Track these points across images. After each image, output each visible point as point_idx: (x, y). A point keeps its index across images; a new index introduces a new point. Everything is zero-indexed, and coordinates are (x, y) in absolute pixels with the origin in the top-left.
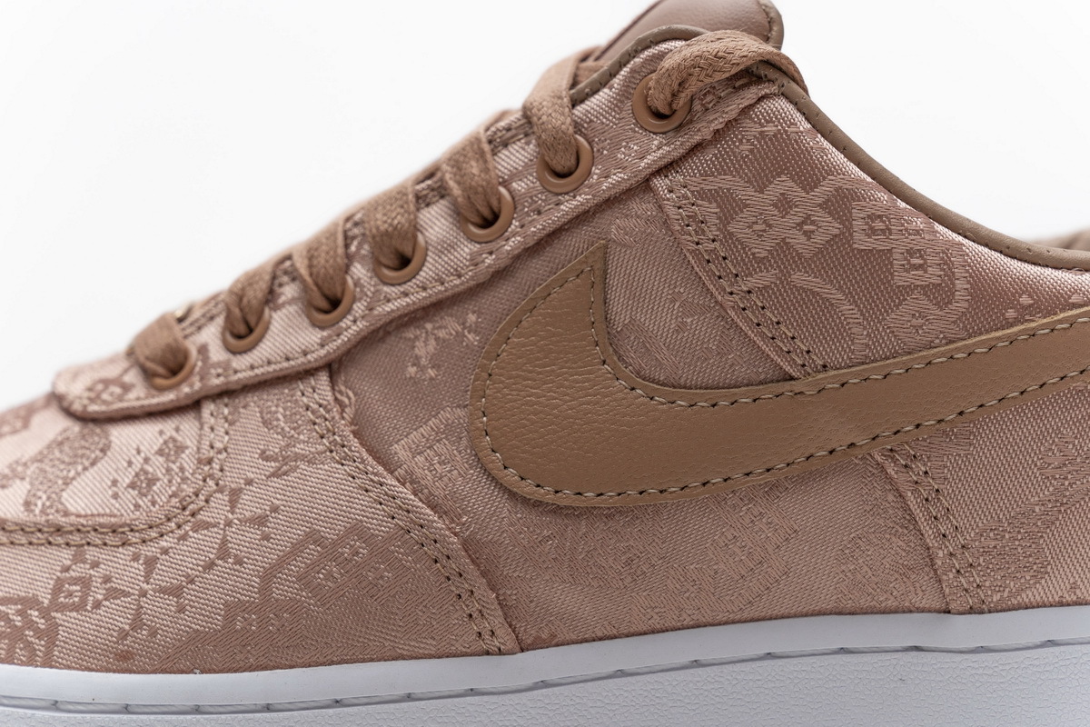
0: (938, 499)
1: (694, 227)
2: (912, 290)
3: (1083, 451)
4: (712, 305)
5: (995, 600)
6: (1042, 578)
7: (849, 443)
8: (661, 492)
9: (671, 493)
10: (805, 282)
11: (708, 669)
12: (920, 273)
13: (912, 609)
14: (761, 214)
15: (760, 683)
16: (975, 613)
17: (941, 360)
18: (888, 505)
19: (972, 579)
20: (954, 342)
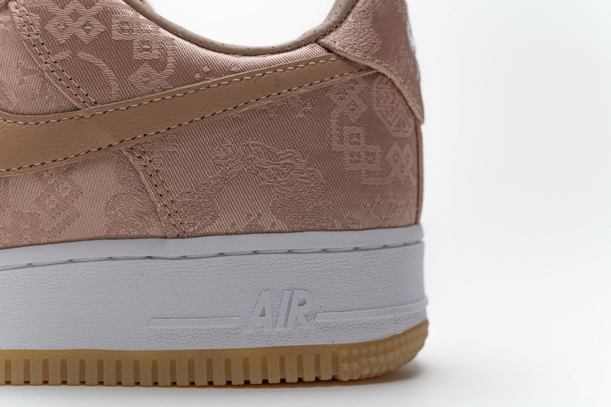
0: (157, 175)
1: (27, 27)
2: (143, 63)
3: (237, 150)
4: (37, 70)
5: (190, 231)
6: (216, 219)
7: (109, 144)
8: (8, 170)
9: (13, 171)
10: (85, 57)
11: (36, 268)
12: (148, 53)
13: (148, 236)
14: (62, 20)
15: (64, 276)
16: (180, 238)
17: (157, 100)
18: (131, 179)
19: (177, 219)
20: (165, 90)
